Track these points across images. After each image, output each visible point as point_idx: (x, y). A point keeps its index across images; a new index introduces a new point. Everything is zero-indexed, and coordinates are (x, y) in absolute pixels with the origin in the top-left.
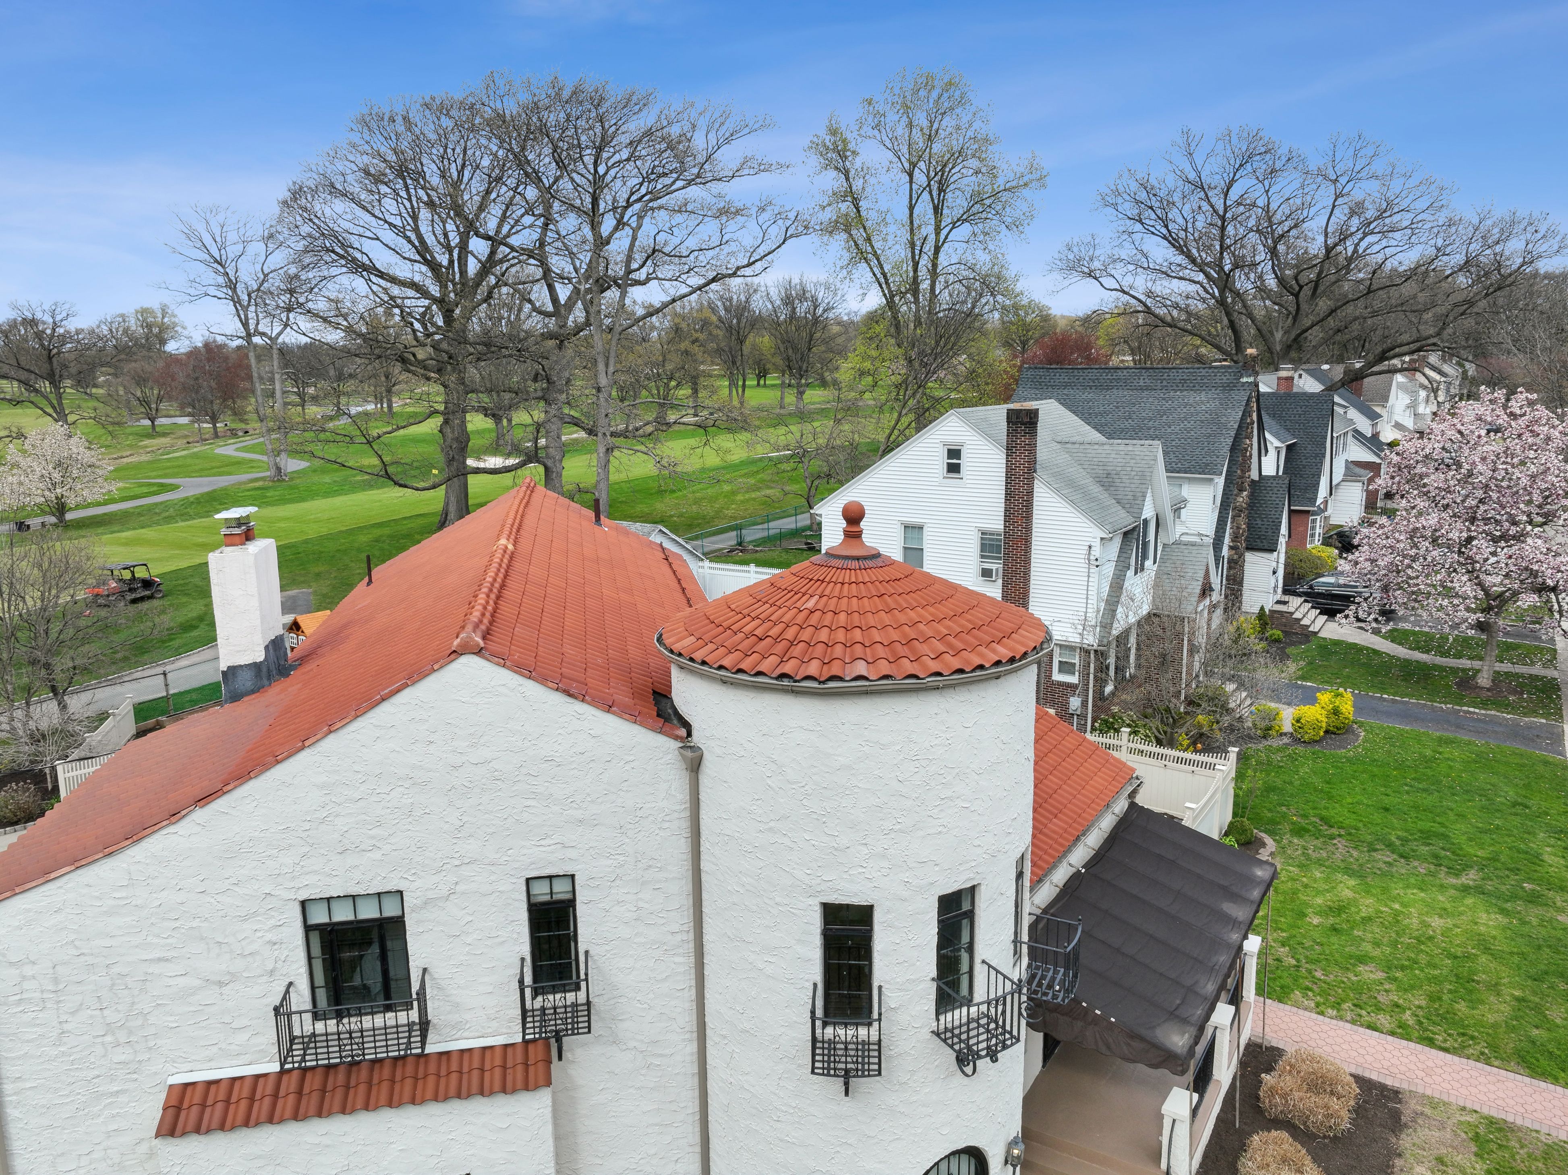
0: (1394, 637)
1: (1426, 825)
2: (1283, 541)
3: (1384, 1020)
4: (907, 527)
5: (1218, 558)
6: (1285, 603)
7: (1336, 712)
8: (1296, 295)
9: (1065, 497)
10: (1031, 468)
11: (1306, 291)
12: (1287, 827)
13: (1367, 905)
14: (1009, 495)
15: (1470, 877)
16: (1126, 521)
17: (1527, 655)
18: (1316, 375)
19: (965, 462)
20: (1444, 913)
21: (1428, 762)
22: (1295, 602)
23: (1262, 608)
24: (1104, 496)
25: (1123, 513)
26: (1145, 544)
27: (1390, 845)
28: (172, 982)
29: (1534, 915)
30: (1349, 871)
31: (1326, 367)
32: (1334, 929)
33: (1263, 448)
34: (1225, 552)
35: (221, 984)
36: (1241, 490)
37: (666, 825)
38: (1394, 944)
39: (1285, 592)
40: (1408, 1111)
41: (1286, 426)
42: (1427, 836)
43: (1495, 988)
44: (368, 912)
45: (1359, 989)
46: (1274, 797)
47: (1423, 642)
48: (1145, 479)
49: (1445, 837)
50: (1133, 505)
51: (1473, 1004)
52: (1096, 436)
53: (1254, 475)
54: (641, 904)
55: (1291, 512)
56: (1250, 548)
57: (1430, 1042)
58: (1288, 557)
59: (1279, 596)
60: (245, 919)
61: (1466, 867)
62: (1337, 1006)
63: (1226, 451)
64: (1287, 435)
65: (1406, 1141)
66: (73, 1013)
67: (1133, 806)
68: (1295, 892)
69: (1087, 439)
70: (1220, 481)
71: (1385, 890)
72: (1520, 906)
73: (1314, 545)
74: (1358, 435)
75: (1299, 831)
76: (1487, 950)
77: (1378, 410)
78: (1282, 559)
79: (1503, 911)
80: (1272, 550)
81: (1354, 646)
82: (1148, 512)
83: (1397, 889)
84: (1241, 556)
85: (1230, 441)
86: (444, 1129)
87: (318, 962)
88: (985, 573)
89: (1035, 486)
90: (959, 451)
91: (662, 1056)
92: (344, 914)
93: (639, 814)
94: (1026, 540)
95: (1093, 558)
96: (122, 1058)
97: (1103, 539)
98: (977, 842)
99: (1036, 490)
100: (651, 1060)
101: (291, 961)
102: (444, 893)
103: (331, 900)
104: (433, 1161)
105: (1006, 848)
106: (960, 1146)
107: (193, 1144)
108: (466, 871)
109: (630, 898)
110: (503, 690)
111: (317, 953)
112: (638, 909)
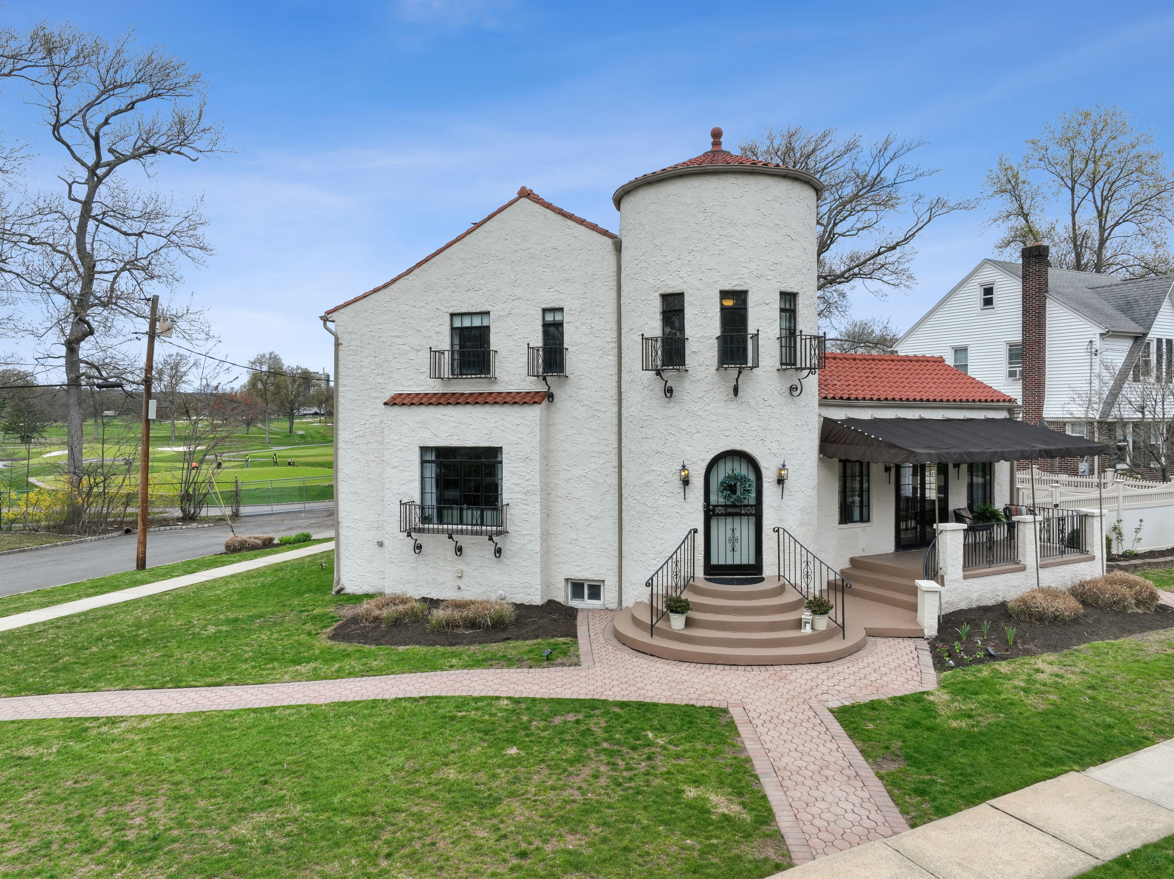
4: (957, 348)
10: (1044, 291)
19: (996, 296)
25: (1133, 325)
28: (400, 347)
37: (606, 283)
44: (475, 322)
54: (593, 325)
60: (428, 320)
66: (365, 358)
86: (493, 421)
87: (457, 348)
88: (1012, 374)
89: (1047, 303)
90: (992, 288)
91: (601, 411)
92: (467, 323)
93: (594, 277)
94: (1039, 343)
95: (1094, 350)
96: (380, 381)
97: (1101, 335)
98: (744, 265)
99: (1047, 306)
100: (595, 413)
101: (444, 342)
102: (507, 313)
103: (462, 315)
104: (487, 437)
105: (769, 277)
106: (738, 447)
107: (396, 411)
108: (517, 303)
109: (589, 321)
110: (537, 214)
111: (457, 341)
112: (592, 327)
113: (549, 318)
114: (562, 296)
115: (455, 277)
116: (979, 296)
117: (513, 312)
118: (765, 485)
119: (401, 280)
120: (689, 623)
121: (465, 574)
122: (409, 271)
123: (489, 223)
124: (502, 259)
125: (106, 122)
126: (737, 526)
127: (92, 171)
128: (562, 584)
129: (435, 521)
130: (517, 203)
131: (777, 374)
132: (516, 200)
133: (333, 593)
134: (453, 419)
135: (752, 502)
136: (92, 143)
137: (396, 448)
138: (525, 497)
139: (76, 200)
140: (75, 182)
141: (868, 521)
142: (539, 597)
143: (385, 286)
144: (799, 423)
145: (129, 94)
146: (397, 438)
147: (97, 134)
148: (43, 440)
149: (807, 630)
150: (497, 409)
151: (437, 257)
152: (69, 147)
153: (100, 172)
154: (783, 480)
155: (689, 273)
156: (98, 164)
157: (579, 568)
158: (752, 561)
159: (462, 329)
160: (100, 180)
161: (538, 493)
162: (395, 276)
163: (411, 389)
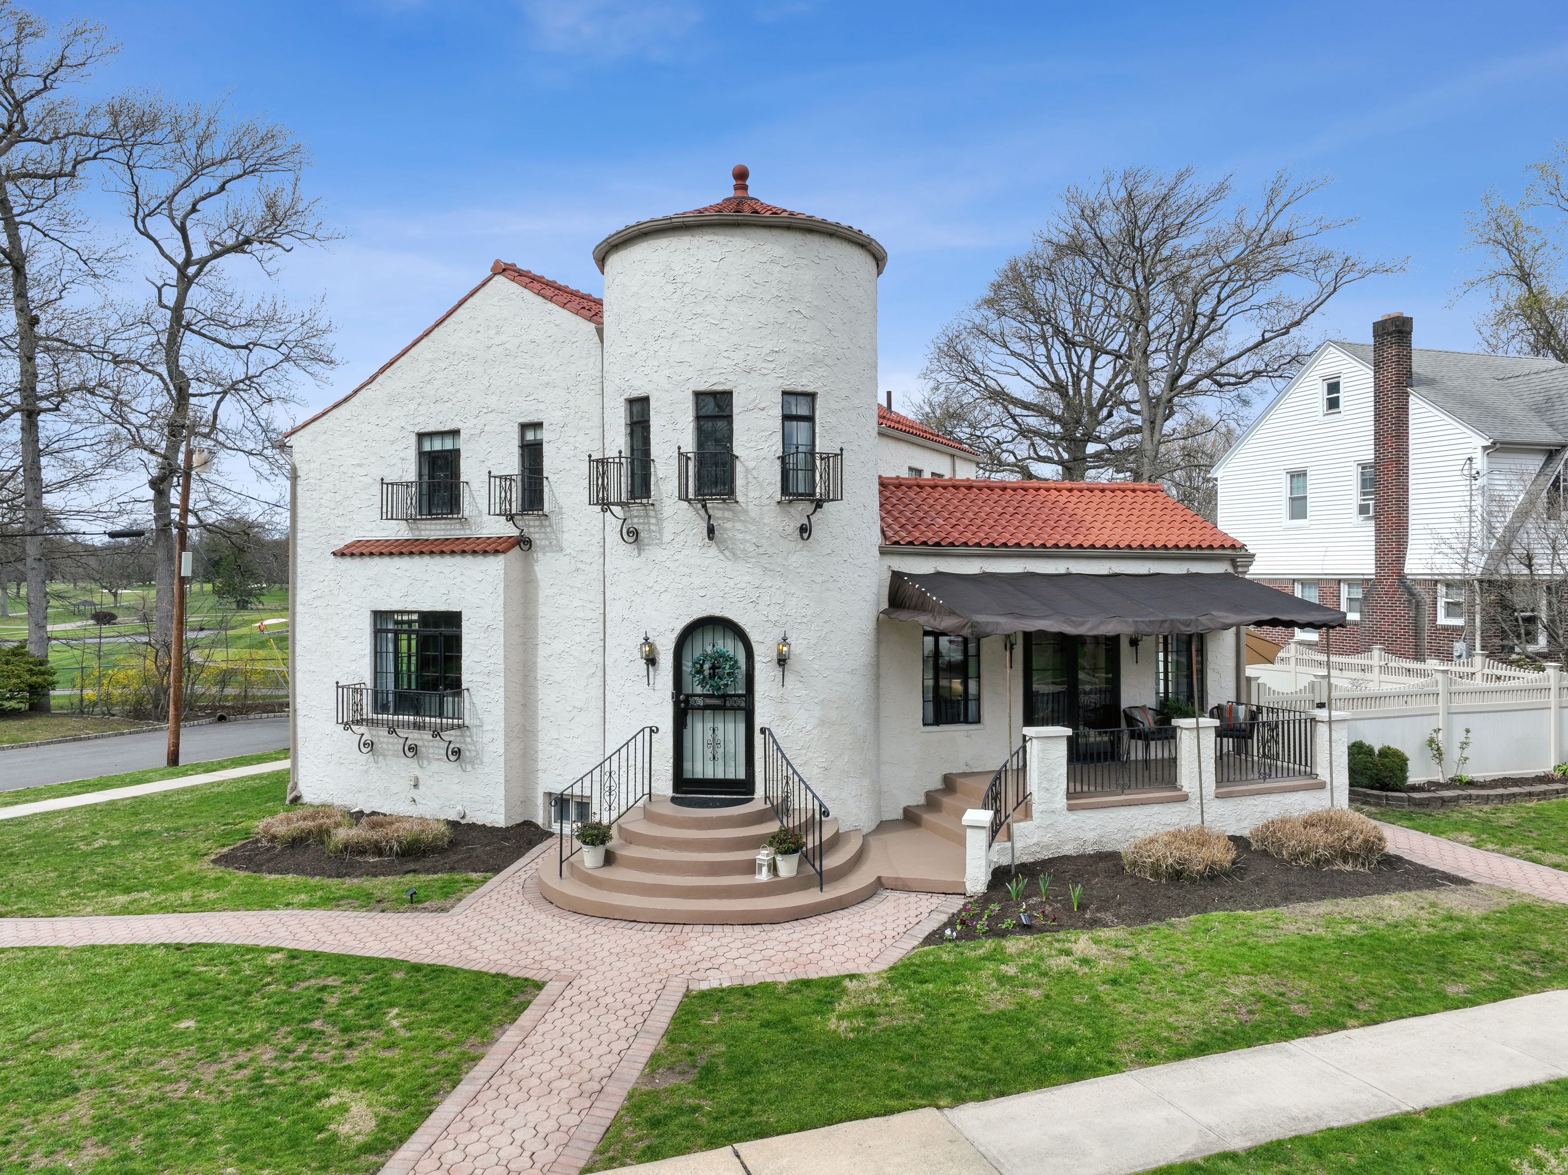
4: (1293, 475)
10: (1402, 382)
14: (1378, 416)
19: (1343, 393)
24: (1529, 419)
25: (1549, 434)
28: (361, 479)
37: (592, 387)
44: (447, 444)
54: (577, 445)
60: (392, 443)
66: (325, 494)
86: (451, 576)
87: (426, 478)
88: (1363, 509)
89: (1411, 402)
90: (1338, 384)
91: (586, 563)
92: (437, 445)
93: (579, 379)
94: (1398, 462)
95: (1474, 472)
96: (339, 524)
97: (1485, 448)
98: (725, 354)
99: (1411, 407)
100: (580, 565)
101: (409, 471)
102: (479, 431)
103: (431, 435)
104: (445, 597)
105: (764, 371)
106: (717, 613)
107: (347, 563)
108: (490, 416)
109: (572, 440)
110: (513, 296)
111: (425, 471)
112: (576, 448)
113: (530, 436)
114: (541, 406)
115: (421, 385)
116: (1321, 394)
117: (487, 429)
118: (758, 666)
119: (363, 390)
120: (609, 859)
121: (421, 782)
122: (373, 379)
123: (460, 311)
124: (474, 358)
125: (194, 209)
126: (720, 726)
127: (182, 270)
128: (540, 800)
129: (391, 711)
130: (491, 282)
131: (778, 508)
132: (489, 279)
133: (287, 802)
134: (408, 574)
135: (741, 691)
136: (178, 235)
137: (345, 613)
138: (487, 680)
139: (165, 307)
140: (165, 284)
141: (978, 721)
142: (503, 817)
143: (346, 400)
144: (819, 579)
145: (217, 173)
146: (347, 599)
147: (183, 224)
148: (261, 606)
149: (764, 876)
150: (458, 560)
151: (403, 359)
152: (156, 242)
153: (191, 270)
154: (784, 660)
155: (655, 369)
156: (188, 262)
157: (560, 778)
158: (742, 775)
159: (429, 453)
160: (190, 281)
161: (502, 674)
162: (357, 386)
163: (373, 534)
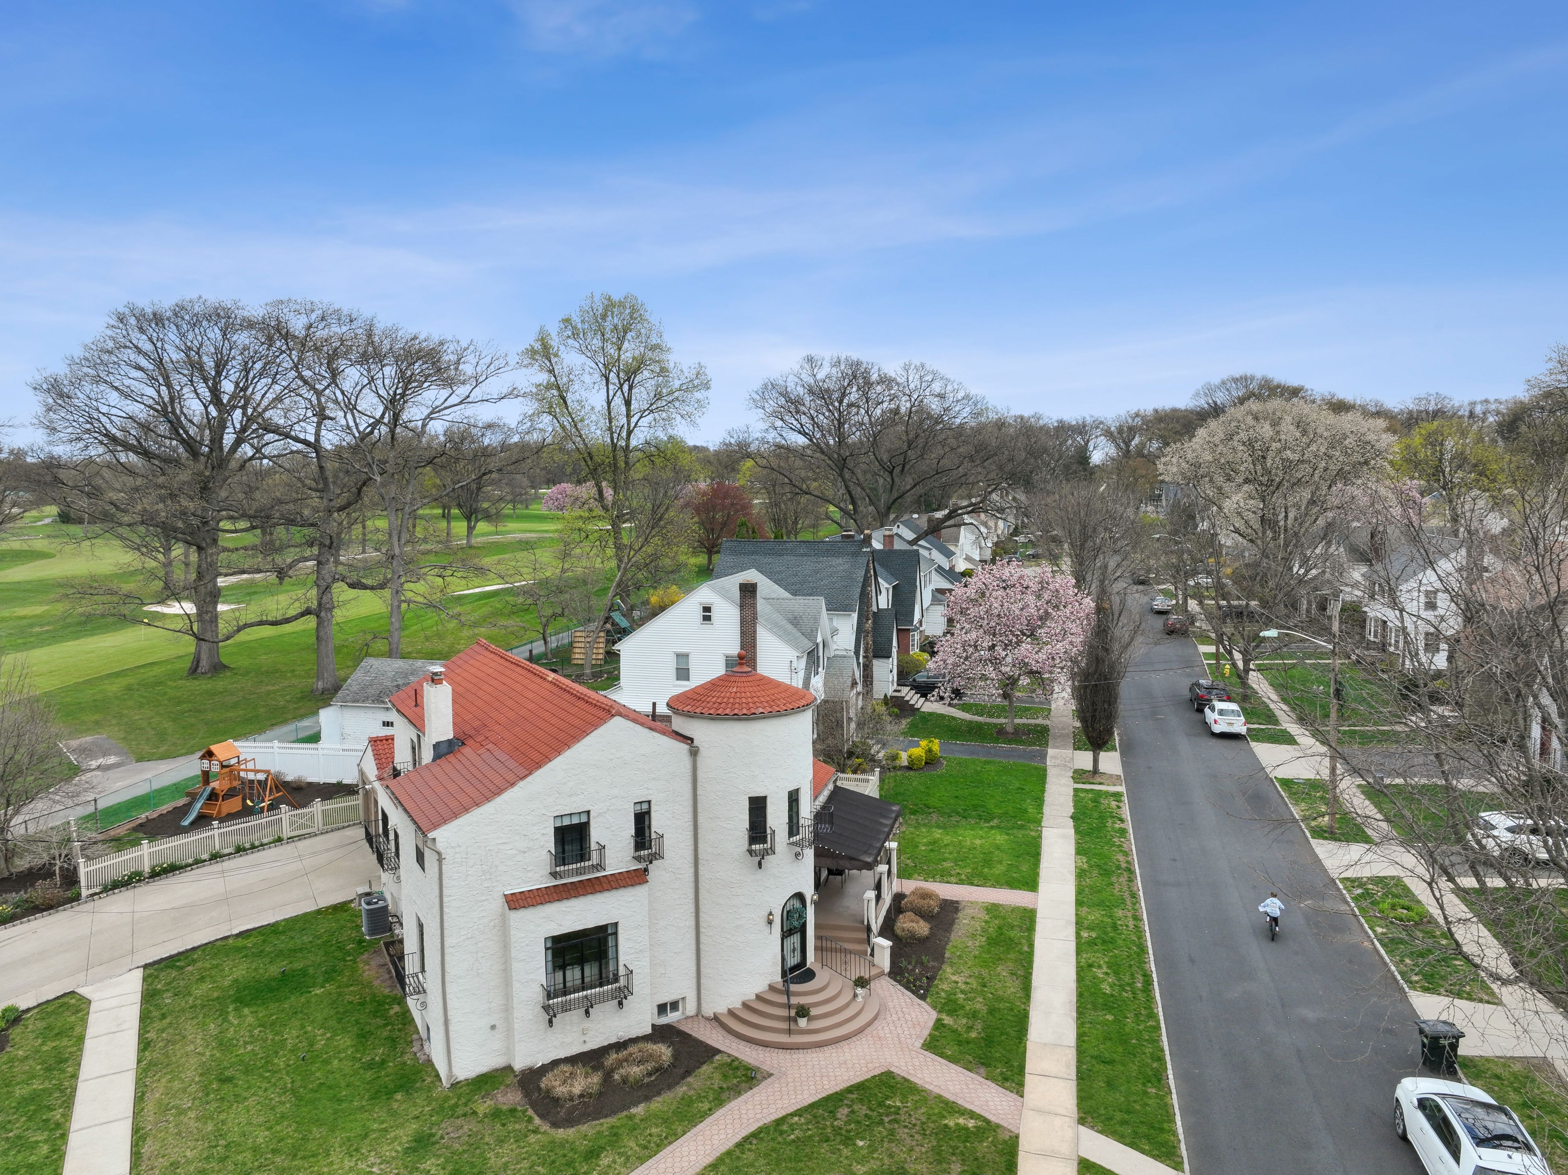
0: (965, 708)
1: (975, 802)
2: (894, 651)
3: (953, 879)
4: (678, 656)
5: (858, 664)
6: (899, 691)
7: (930, 751)
8: (891, 473)
9: (775, 633)
10: (755, 618)
11: (898, 470)
12: (907, 811)
13: (947, 839)
14: (743, 633)
15: (995, 822)
16: (809, 646)
17: (1035, 714)
18: (908, 525)
19: (714, 614)
20: (981, 837)
21: (978, 773)
22: (905, 690)
23: (886, 696)
24: (794, 631)
25: (806, 641)
26: (818, 658)
27: (958, 813)
28: (507, 852)
29: (1020, 834)
30: (939, 827)
31: (916, 516)
32: (932, 850)
33: (878, 591)
34: (861, 660)
35: (524, 852)
36: (868, 620)
37: (684, 778)
38: (959, 853)
39: (898, 685)
40: (961, 907)
41: (893, 572)
42: (975, 807)
43: (1000, 862)
44: (575, 820)
45: (943, 870)
46: (900, 798)
47: (979, 710)
48: (816, 619)
49: (983, 806)
50: (810, 635)
51: (991, 869)
52: (787, 595)
53: (875, 609)
54: (675, 810)
55: (898, 630)
56: (876, 656)
57: (972, 884)
58: (899, 661)
59: (895, 687)
60: (534, 825)
61: (992, 819)
62: (933, 877)
63: (857, 596)
64: (893, 579)
65: (960, 915)
66: (471, 867)
67: (836, 787)
68: (913, 838)
69: (781, 596)
70: (855, 616)
71: (955, 833)
72: (1015, 831)
73: (915, 651)
74: (940, 570)
75: (914, 812)
76: (999, 849)
77: (952, 548)
78: (895, 663)
79: (1007, 834)
80: (888, 656)
81: (942, 716)
82: (819, 640)
83: (961, 832)
84: (871, 662)
85: (859, 590)
86: (611, 903)
87: (558, 843)
90: (710, 608)
91: (681, 874)
92: (567, 821)
93: (674, 774)
97: (798, 657)
98: (799, 771)
99: (758, 630)
100: (677, 876)
101: (550, 840)
102: (604, 810)
103: (563, 815)
104: (604, 917)
106: (798, 891)
107: (522, 913)
108: (613, 801)
109: (671, 809)
110: (628, 729)
111: (560, 837)
112: (674, 813)
113: (638, 809)
114: (651, 792)
116: (698, 612)
117: (610, 808)
121: (589, 1029)
124: (600, 767)
126: (795, 940)
129: (560, 995)
130: (612, 721)
134: (576, 909)
137: (523, 945)
138: (638, 956)
142: (650, 1027)
146: (523, 935)
157: (667, 994)
158: (799, 959)
159: (564, 827)
161: (648, 950)
163: (520, 887)
